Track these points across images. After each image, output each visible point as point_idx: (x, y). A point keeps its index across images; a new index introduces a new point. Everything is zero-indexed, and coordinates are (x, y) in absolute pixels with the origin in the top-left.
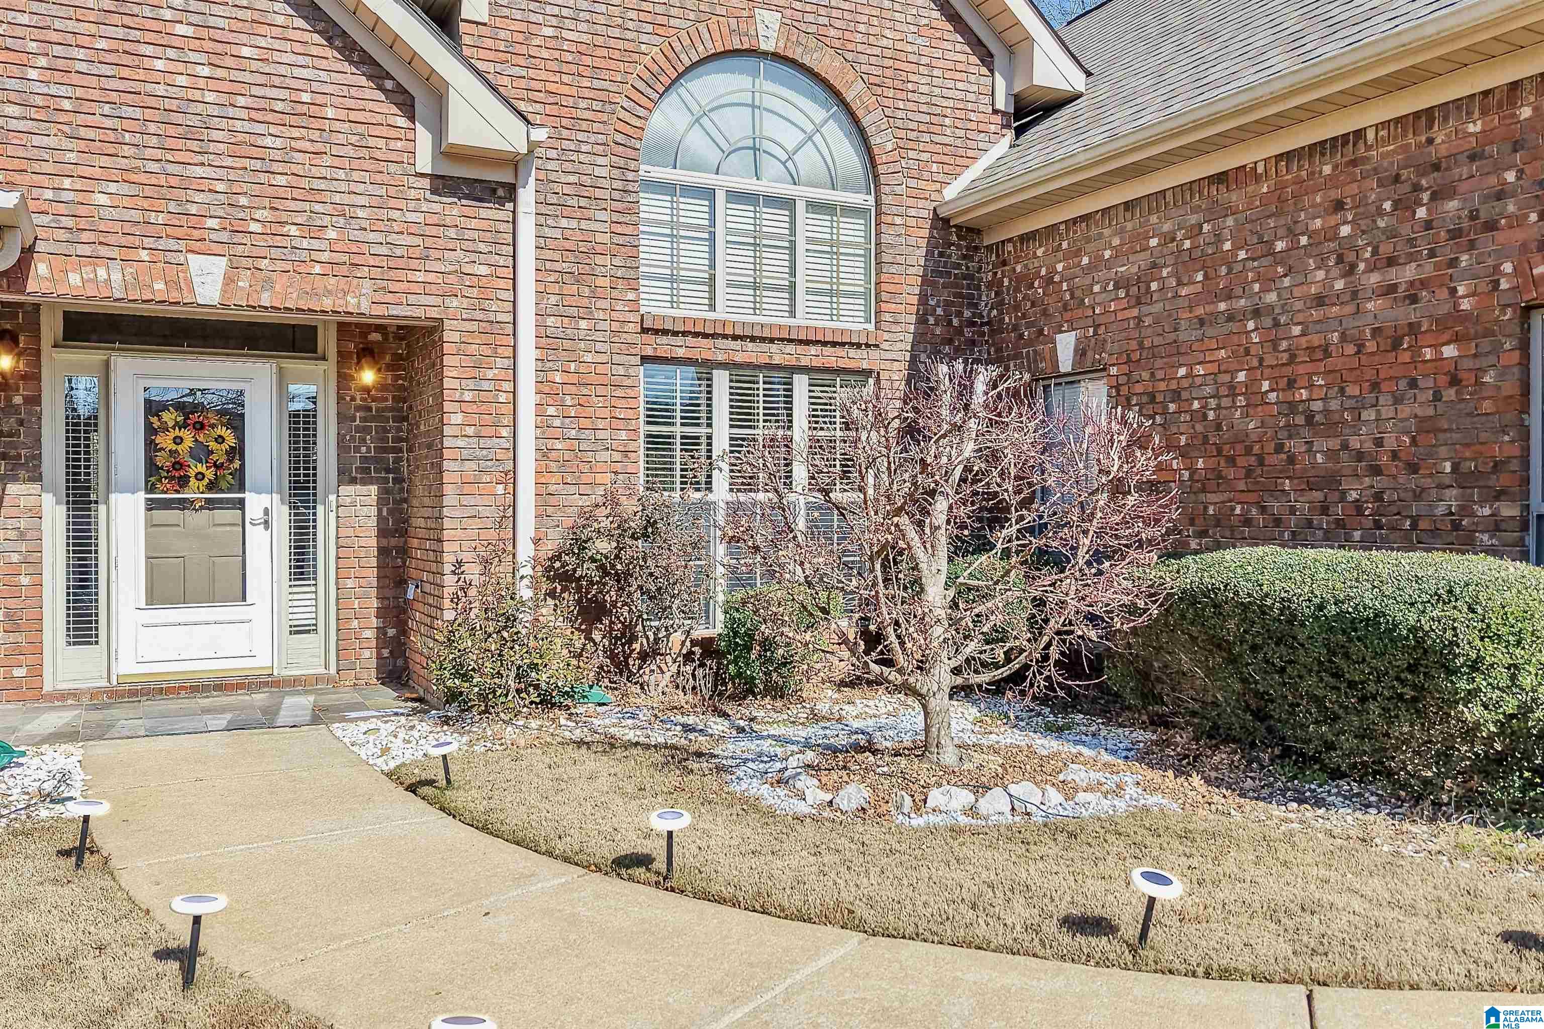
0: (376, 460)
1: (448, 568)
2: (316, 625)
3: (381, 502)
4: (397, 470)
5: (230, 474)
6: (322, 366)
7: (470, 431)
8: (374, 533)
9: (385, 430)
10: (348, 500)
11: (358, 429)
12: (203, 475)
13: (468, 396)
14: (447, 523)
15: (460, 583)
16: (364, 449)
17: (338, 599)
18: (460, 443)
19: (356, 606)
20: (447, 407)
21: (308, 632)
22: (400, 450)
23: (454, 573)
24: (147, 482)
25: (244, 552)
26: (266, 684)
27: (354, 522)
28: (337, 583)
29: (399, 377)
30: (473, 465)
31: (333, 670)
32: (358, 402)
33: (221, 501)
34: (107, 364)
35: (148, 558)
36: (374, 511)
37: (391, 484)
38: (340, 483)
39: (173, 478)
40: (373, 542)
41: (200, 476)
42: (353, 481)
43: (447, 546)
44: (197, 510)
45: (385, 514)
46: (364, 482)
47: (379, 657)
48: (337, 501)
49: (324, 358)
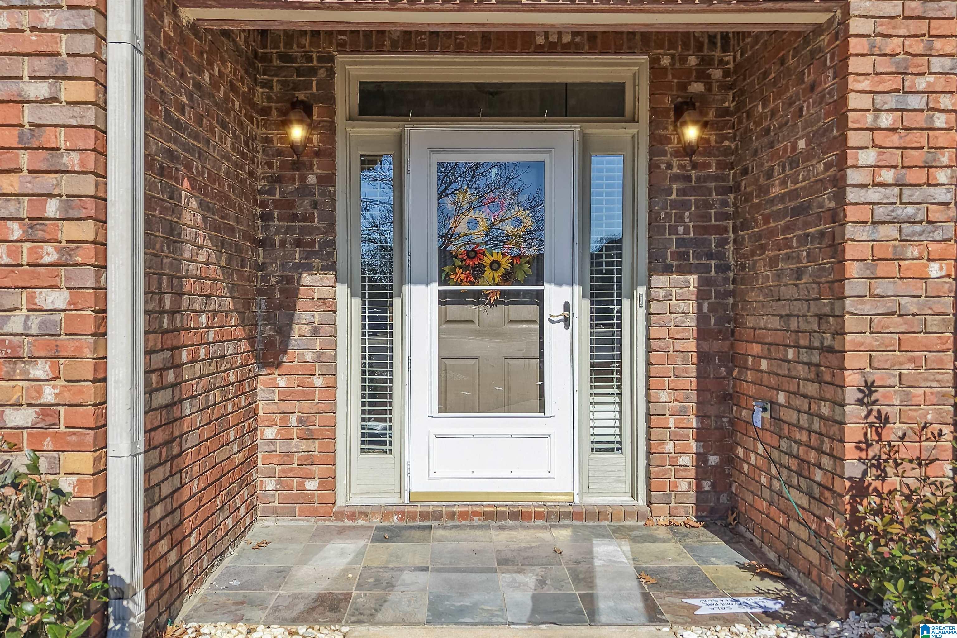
0: (696, 243)
1: (851, 395)
2: (620, 443)
3: (701, 296)
4: (721, 256)
5: (528, 262)
6: (631, 130)
7: (888, 176)
8: (692, 333)
9: (708, 205)
10: (662, 293)
11: (675, 204)
12: (499, 264)
13: (886, 120)
14: (850, 322)
15: (872, 419)
16: (681, 229)
17: (648, 415)
18: (874, 195)
19: (671, 425)
20: (854, 138)
21: (612, 450)
22: (725, 230)
23: (860, 402)
24: (440, 272)
25: (542, 354)
26: (567, 515)
27: (669, 319)
28: (647, 395)
29: (725, 137)
30: (891, 231)
31: (642, 502)
32: (675, 170)
33: (517, 293)
34: (400, 138)
35: (441, 358)
36: (691, 306)
37: (713, 274)
38: (651, 272)
39: (467, 268)
40: (692, 345)
41: (496, 265)
42: (668, 270)
43: (850, 360)
44: (491, 305)
45: (705, 309)
46: (681, 271)
47: (699, 490)
48: (648, 294)
49: (634, 120)
